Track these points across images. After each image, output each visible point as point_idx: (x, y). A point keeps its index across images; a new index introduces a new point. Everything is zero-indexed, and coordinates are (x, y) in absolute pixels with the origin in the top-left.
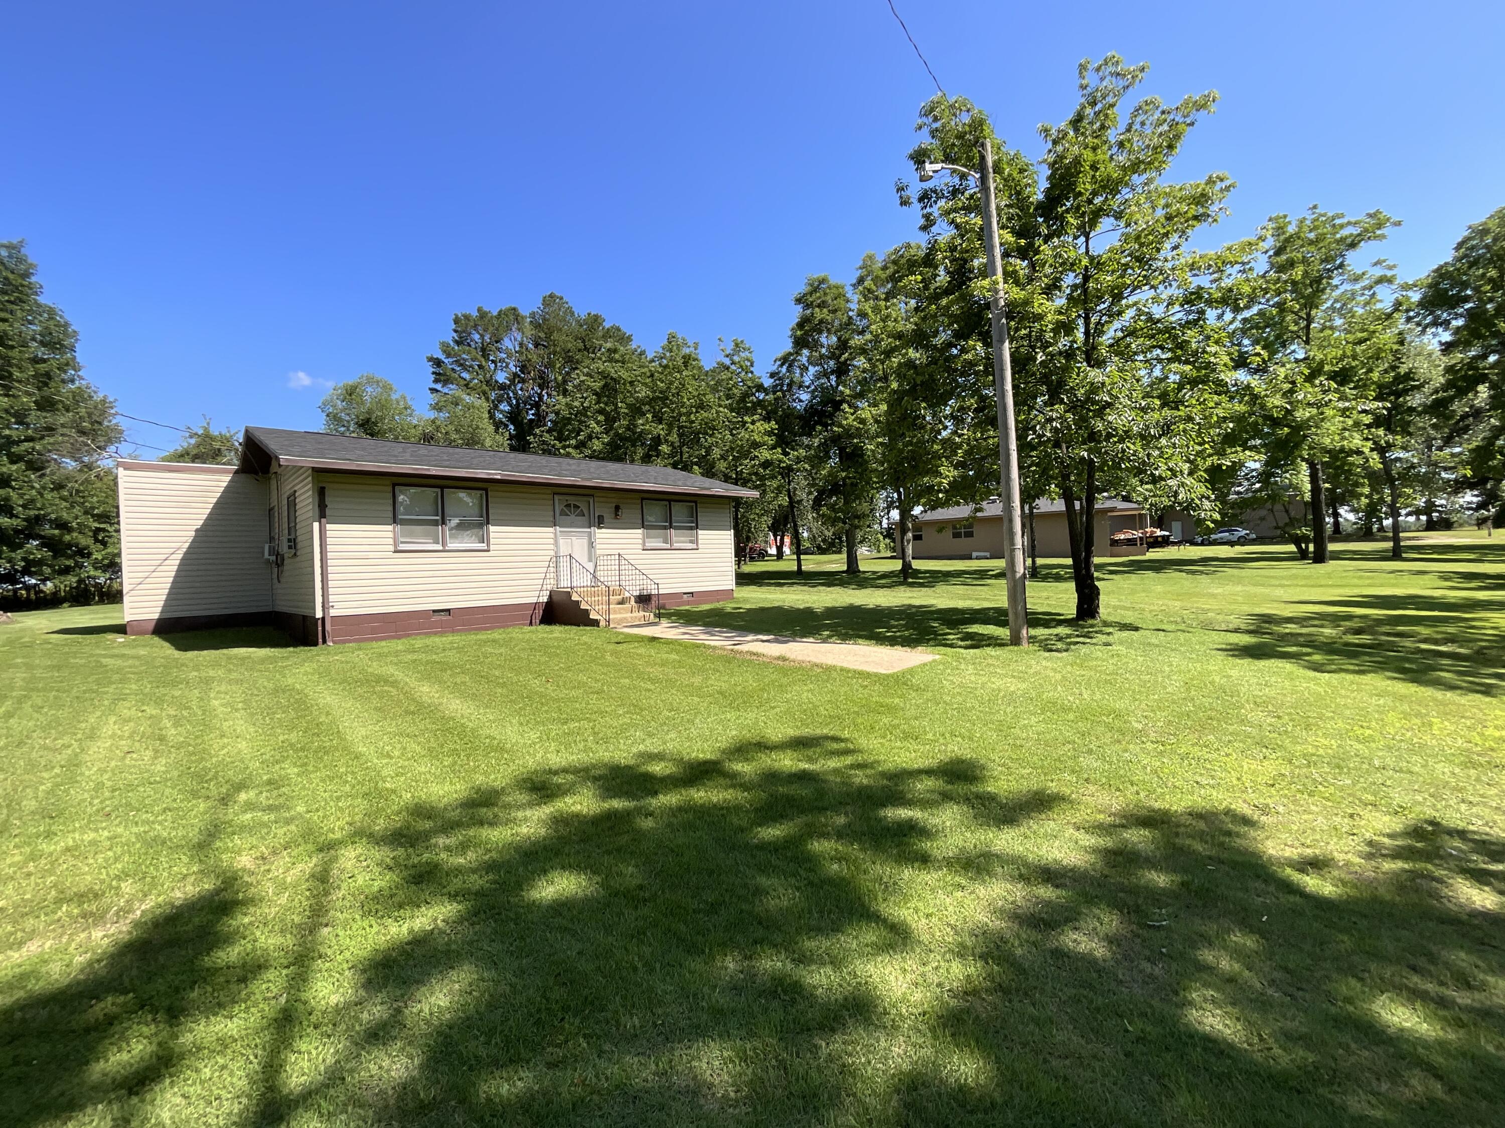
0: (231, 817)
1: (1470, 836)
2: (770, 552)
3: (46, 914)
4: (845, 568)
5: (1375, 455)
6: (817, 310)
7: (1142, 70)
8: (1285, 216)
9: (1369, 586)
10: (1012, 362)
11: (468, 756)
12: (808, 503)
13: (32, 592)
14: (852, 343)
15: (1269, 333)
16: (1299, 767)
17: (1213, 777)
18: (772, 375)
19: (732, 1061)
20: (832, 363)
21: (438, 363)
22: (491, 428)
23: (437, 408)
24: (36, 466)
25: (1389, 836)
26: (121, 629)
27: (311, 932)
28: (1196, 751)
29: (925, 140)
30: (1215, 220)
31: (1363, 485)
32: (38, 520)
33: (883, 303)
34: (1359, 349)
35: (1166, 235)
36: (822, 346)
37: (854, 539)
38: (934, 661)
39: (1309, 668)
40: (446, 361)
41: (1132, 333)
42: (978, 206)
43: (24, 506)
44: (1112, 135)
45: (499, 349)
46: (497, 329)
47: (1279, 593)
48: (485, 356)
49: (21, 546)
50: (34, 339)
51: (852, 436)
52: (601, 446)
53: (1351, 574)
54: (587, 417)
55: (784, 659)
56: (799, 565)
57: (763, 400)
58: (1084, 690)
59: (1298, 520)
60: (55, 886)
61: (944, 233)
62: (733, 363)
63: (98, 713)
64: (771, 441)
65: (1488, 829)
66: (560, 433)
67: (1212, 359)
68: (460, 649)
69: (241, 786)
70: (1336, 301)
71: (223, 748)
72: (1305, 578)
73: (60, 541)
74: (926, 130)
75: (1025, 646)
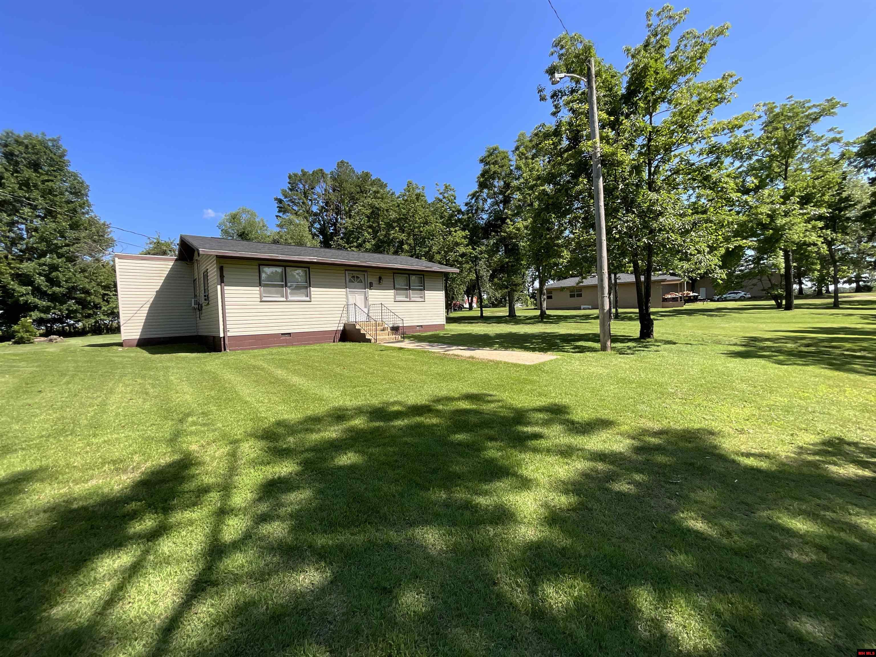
0: (185, 428)
1: (860, 445)
2: (465, 306)
3: (98, 469)
4: (508, 314)
5: (825, 246)
6: (492, 166)
7: (685, 12)
8: (774, 103)
9: (818, 322)
10: (604, 191)
11: (304, 403)
12: (486, 279)
13: (72, 327)
14: (512, 184)
15: (763, 173)
16: (764, 411)
17: (713, 416)
18: (466, 204)
19: (444, 535)
20: (501, 197)
21: (280, 201)
22: (310, 236)
23: (281, 226)
24: (71, 259)
25: (812, 444)
26: (120, 345)
27: (229, 478)
28: (705, 403)
29: (556, 61)
30: (729, 101)
31: (816, 264)
32: (74, 289)
33: (530, 161)
34: (816, 182)
35: (698, 111)
36: (495, 187)
37: (513, 299)
38: (557, 359)
39: (775, 363)
40: (285, 200)
41: (677, 172)
42: (586, 98)
43: (66, 281)
44: (667, 53)
45: (313, 193)
46: (312, 182)
47: (763, 326)
48: (306, 197)
49: (65, 303)
50: (67, 191)
51: (512, 238)
52: (371, 246)
53: (806, 316)
54: (363, 230)
55: (473, 358)
56: (482, 313)
57: (462, 219)
58: (641, 373)
59: (777, 286)
60: (101, 457)
61: (566, 116)
62: (444, 198)
63: (113, 382)
64: (466, 241)
65: (872, 442)
66: (348, 239)
67: (724, 185)
68: (297, 354)
69: (188, 415)
70: (804, 153)
71: (178, 397)
72: (779, 318)
73: (85, 300)
74: (556, 55)
75: (609, 351)
